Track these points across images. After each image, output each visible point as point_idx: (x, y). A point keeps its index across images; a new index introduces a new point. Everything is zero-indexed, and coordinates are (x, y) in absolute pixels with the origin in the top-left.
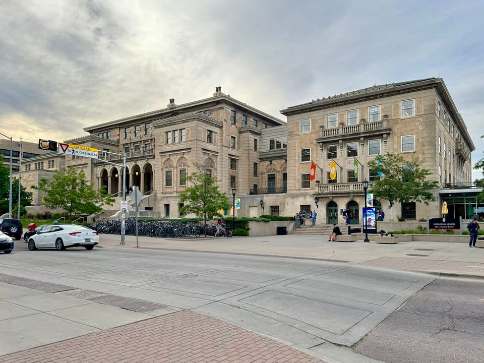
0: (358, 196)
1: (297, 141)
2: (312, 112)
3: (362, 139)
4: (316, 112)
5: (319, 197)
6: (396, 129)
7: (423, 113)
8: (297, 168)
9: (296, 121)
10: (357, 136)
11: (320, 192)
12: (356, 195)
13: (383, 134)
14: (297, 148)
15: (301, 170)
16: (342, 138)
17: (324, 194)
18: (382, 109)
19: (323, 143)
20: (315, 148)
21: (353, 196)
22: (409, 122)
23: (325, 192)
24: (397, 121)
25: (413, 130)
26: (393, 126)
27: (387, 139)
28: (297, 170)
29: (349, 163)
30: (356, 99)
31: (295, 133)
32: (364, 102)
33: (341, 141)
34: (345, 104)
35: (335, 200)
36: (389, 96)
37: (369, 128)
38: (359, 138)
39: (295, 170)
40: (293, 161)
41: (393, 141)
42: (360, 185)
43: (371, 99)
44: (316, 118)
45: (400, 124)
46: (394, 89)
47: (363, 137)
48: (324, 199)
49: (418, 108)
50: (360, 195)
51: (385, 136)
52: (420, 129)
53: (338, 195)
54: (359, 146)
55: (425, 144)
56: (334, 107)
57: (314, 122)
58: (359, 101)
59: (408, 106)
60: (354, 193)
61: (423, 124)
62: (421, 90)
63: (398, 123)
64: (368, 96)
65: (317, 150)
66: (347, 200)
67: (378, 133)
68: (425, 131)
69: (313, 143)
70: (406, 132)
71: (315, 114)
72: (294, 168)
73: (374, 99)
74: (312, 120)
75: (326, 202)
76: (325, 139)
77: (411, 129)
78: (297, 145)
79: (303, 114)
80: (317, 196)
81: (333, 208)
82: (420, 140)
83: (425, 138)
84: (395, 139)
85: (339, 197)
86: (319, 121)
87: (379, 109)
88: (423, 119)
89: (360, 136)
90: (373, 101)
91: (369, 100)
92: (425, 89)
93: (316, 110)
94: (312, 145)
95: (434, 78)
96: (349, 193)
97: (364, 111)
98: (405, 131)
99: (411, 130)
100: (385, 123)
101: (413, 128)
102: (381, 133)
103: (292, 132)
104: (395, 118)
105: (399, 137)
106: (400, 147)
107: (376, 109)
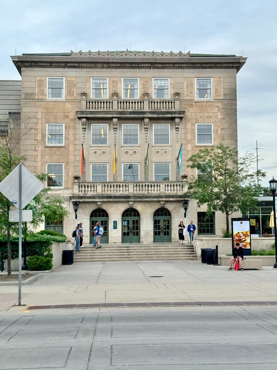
0: (140, 201)
1: (40, 110)
2: (66, 69)
3: (147, 121)
4: (74, 70)
5: (79, 202)
6: (190, 113)
7: (222, 98)
8: (39, 154)
9: (38, 78)
10: (141, 116)
11: (81, 194)
12: (139, 200)
13: (175, 117)
14: (40, 122)
15: (47, 158)
16: (118, 116)
17: (89, 197)
18: (171, 83)
19: (87, 118)
20: (71, 125)
21: (134, 201)
22: (205, 107)
23: (90, 194)
24: (191, 103)
25: (211, 117)
26: (185, 108)
27: (179, 125)
28: (39, 157)
29: (127, 152)
30: (138, 63)
31: (37, 97)
32: (147, 70)
33: (116, 119)
34: (120, 67)
35: (104, 207)
36: (181, 68)
37: (155, 107)
38: (143, 119)
39: (36, 156)
40: (33, 142)
41: (185, 129)
42: (142, 186)
43: (158, 68)
44: (74, 79)
45: (195, 108)
46: (189, 59)
47: (148, 118)
48: (87, 205)
49: (216, 90)
50: (144, 200)
51: (177, 120)
52: (219, 117)
53: (111, 200)
54: (141, 130)
55: (225, 137)
56: (103, 67)
57: (71, 85)
58: (141, 68)
59: (203, 85)
60: (135, 197)
61: (222, 111)
62: (220, 68)
63: (192, 106)
64: (156, 63)
65: (75, 129)
66: (123, 207)
67: (169, 116)
68: (225, 120)
69: (68, 117)
70: (202, 119)
71: (72, 73)
72: (35, 153)
73: (162, 68)
74: (67, 82)
75: (91, 209)
76: (91, 113)
77: (208, 115)
78: (39, 116)
79: (51, 69)
80: (78, 200)
81: (99, 219)
82: (219, 132)
83: (225, 130)
84: (189, 126)
85: (112, 202)
86: (79, 85)
87: (168, 83)
88: (223, 105)
89: (145, 116)
90: (159, 70)
91: (155, 68)
92: (225, 68)
93: (74, 67)
94: (68, 119)
95: (235, 56)
96: (128, 197)
97: (147, 82)
98: (201, 117)
99: (208, 117)
100: (177, 103)
101: (211, 115)
102: (174, 116)
103: (32, 94)
104: (188, 98)
105: (193, 125)
106: (194, 137)
107: (163, 82)
